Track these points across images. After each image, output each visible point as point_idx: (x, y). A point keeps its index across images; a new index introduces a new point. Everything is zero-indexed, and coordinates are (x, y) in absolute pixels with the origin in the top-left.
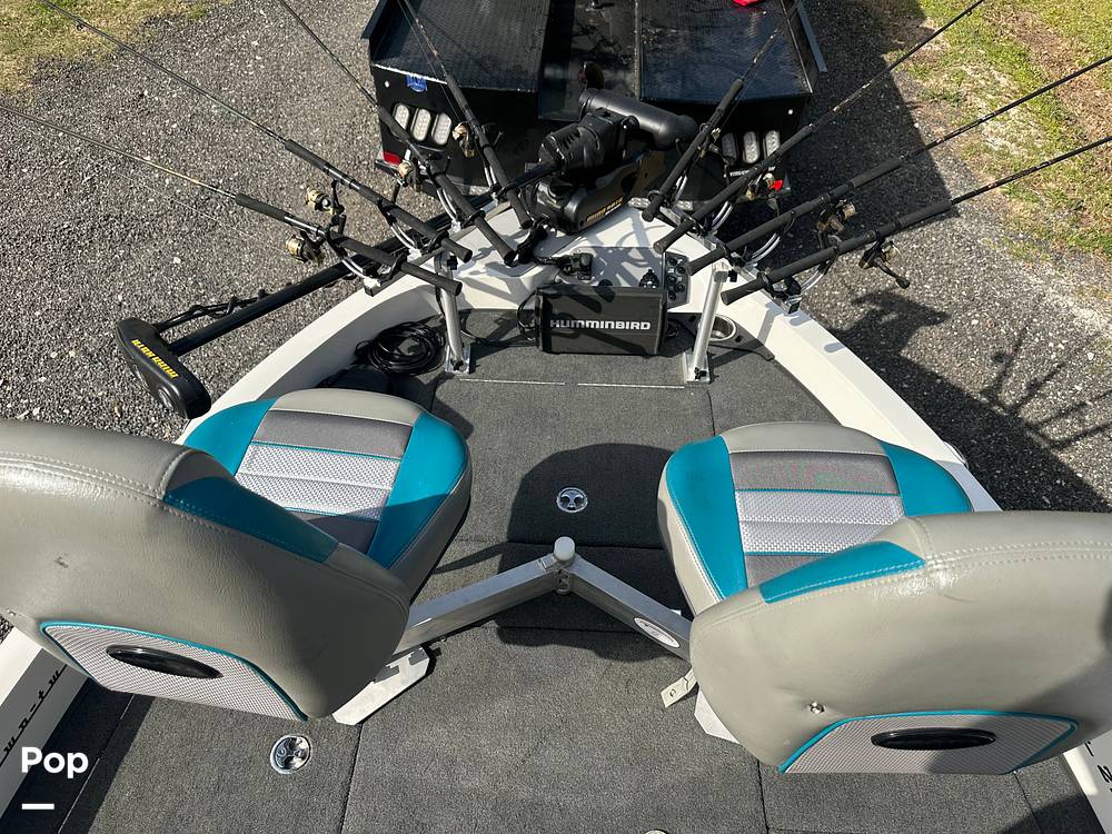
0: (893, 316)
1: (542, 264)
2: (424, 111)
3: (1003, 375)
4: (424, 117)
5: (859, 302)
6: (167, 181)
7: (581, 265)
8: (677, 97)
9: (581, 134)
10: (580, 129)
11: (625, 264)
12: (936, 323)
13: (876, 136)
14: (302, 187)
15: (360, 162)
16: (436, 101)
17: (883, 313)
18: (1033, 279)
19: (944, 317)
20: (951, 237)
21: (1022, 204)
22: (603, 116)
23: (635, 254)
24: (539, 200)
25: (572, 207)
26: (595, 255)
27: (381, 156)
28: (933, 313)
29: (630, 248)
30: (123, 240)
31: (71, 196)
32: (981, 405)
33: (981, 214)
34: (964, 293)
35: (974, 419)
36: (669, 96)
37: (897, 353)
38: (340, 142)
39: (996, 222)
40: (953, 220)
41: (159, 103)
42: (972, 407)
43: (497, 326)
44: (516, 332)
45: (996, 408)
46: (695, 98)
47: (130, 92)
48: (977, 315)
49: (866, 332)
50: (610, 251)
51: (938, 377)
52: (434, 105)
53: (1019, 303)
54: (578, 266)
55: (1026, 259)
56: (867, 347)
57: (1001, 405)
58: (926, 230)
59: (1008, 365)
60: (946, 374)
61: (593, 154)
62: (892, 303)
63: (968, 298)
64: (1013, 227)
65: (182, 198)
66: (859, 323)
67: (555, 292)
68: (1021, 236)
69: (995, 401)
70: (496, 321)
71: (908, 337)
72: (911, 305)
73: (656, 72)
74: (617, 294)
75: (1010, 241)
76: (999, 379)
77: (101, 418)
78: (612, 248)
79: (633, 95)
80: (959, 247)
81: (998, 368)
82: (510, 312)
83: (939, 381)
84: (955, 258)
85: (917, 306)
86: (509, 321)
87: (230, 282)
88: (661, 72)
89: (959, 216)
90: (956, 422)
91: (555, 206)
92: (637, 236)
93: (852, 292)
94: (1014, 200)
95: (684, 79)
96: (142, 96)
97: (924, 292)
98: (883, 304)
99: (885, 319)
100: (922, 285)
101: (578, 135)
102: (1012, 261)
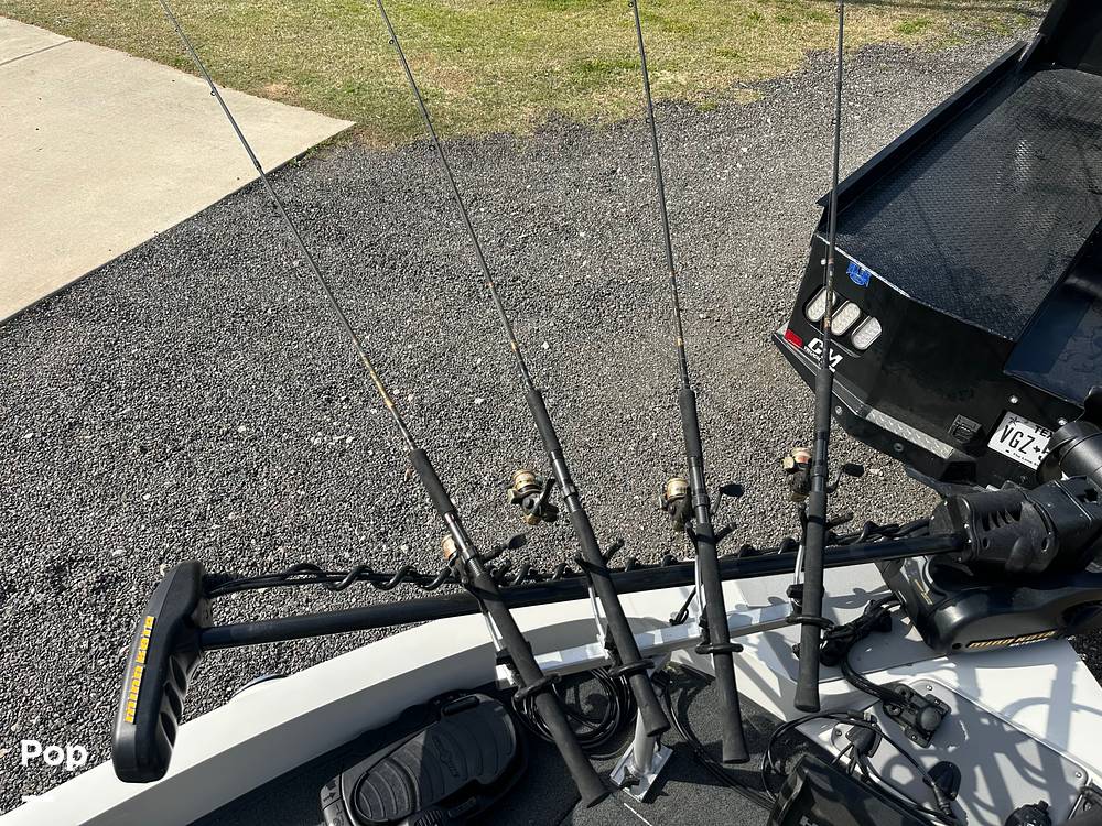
1: (852, 682)
2: (855, 306)
4: (851, 312)
6: (584, 264)
7: (918, 722)
9: (1023, 516)
10: (1027, 507)
11: (1001, 759)
14: (701, 316)
15: (777, 310)
16: (874, 301)
23: (1028, 752)
24: (903, 570)
25: (954, 614)
26: (954, 711)
27: (783, 330)
29: (1026, 737)
30: (516, 306)
31: (502, 246)
38: (769, 281)
41: (624, 184)
47: (606, 165)
50: (985, 721)
52: (869, 305)
54: (911, 718)
61: (1030, 553)
65: (587, 285)
77: (391, 474)
78: (990, 716)
87: (578, 388)
91: (925, 596)
92: (1050, 710)
96: (614, 171)
101: (1017, 514)
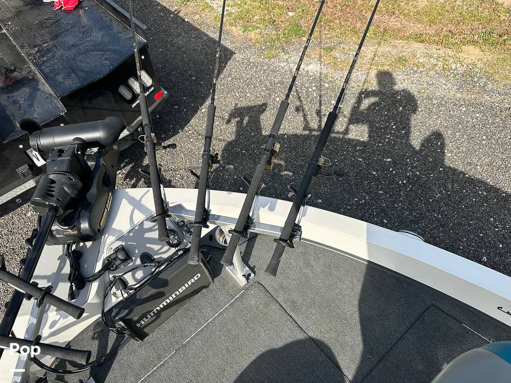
0: (247, 118)
1: (95, 280)
3: (305, 116)
5: (228, 121)
7: (121, 260)
8: (79, 85)
9: (55, 180)
10: (52, 176)
11: (147, 235)
12: (264, 110)
13: (174, 34)
17: (242, 120)
18: (282, 65)
19: (265, 105)
20: (240, 65)
21: (253, 33)
22: (60, 156)
23: (147, 225)
25: (85, 225)
26: (123, 244)
28: (260, 106)
29: (142, 223)
32: (308, 135)
33: (242, 47)
34: (264, 88)
35: (310, 144)
36: (74, 87)
37: (261, 135)
39: (250, 47)
40: (234, 56)
42: (306, 139)
43: (97, 342)
44: (113, 336)
45: (314, 133)
46: (89, 80)
48: (276, 95)
49: (243, 134)
50: (131, 234)
51: (284, 135)
53: (286, 79)
54: (119, 262)
55: (273, 57)
56: (248, 140)
57: (314, 130)
58: (228, 67)
59: (303, 111)
60: (286, 131)
62: (242, 113)
63: (267, 90)
64: (258, 45)
66: (237, 131)
67: (127, 311)
68: (264, 48)
69: (311, 130)
70: (93, 338)
71: (260, 124)
72: (249, 109)
73: (55, 76)
74: (169, 279)
75: (262, 52)
76: (305, 119)
78: (130, 231)
79: (51, 95)
80: (246, 68)
81: (301, 114)
82: (97, 324)
83: (286, 136)
84: (248, 74)
85: (251, 107)
86: (102, 331)
88: (58, 74)
89: (235, 53)
90: (306, 150)
91: (73, 233)
92: (137, 209)
93: (223, 119)
94: (249, 33)
95: (74, 71)
97: (250, 99)
98: (239, 116)
99: (245, 122)
100: (246, 96)
101: (53, 182)
102: (269, 61)
